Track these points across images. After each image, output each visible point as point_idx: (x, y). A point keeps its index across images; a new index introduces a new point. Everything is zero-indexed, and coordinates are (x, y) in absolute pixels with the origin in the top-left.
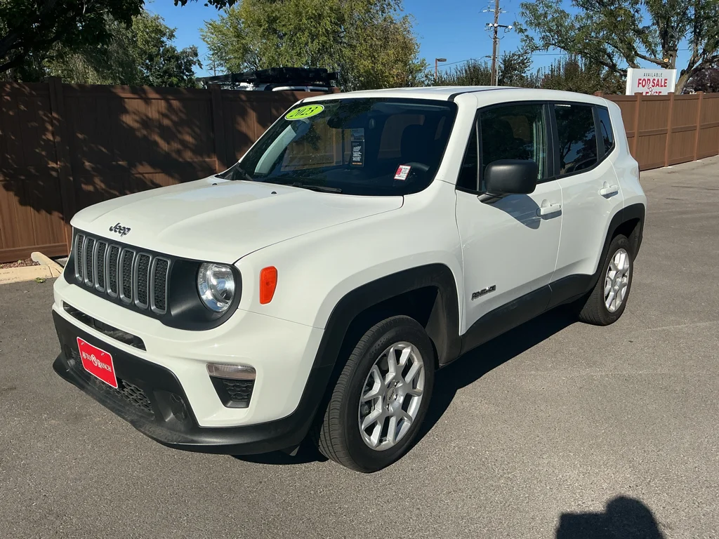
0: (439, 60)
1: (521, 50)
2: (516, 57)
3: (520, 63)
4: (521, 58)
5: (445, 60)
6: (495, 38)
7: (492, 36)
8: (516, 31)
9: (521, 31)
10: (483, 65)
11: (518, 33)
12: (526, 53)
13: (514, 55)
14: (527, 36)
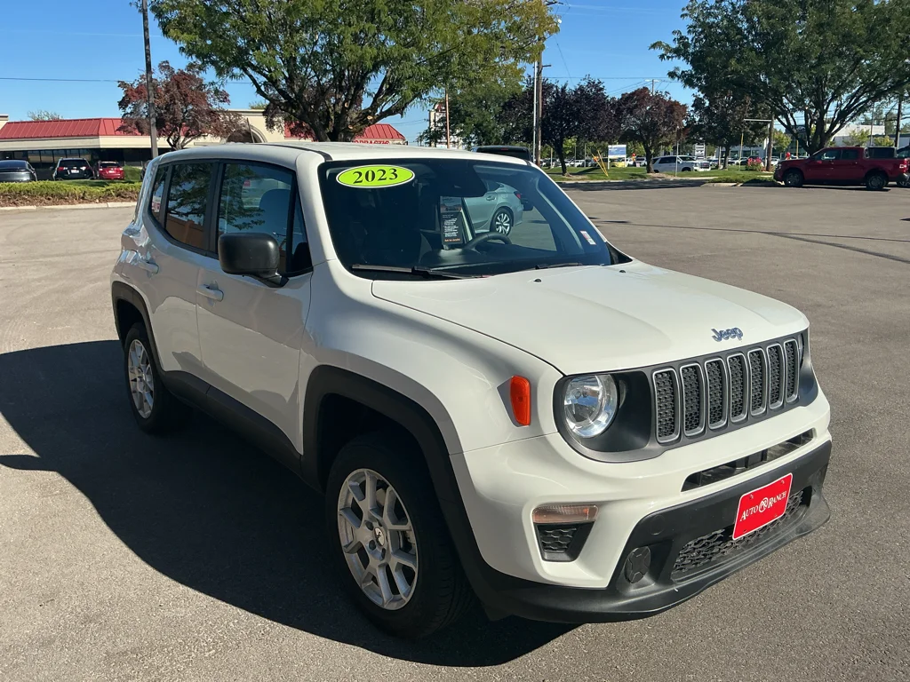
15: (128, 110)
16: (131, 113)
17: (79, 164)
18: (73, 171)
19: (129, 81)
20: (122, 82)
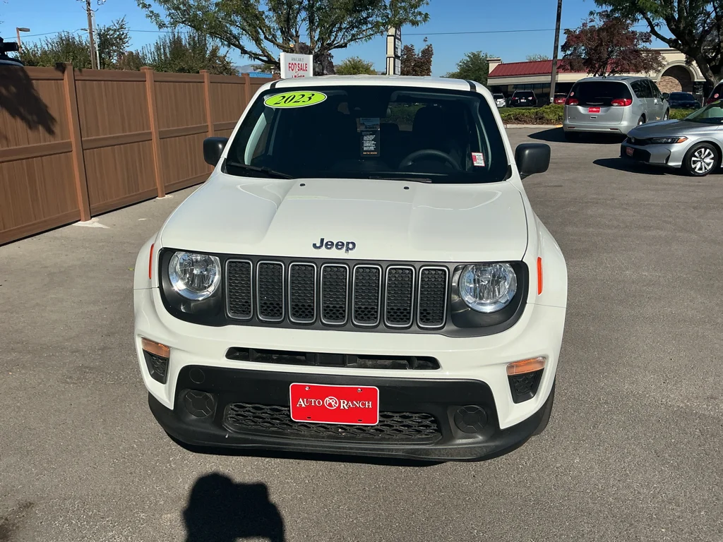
0: (21, 30)
1: (116, 25)
2: (111, 32)
3: (117, 38)
4: (118, 33)
5: (28, 30)
6: (89, 10)
7: (86, 9)
8: (139, 5)
9: (144, 6)
10: (77, 39)
11: (142, 8)
12: (122, 28)
13: (109, 29)
14: (152, 12)
15: (569, 52)
16: (570, 55)
17: (526, 95)
18: (522, 101)
19: (572, 29)
20: (568, 30)
